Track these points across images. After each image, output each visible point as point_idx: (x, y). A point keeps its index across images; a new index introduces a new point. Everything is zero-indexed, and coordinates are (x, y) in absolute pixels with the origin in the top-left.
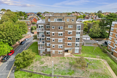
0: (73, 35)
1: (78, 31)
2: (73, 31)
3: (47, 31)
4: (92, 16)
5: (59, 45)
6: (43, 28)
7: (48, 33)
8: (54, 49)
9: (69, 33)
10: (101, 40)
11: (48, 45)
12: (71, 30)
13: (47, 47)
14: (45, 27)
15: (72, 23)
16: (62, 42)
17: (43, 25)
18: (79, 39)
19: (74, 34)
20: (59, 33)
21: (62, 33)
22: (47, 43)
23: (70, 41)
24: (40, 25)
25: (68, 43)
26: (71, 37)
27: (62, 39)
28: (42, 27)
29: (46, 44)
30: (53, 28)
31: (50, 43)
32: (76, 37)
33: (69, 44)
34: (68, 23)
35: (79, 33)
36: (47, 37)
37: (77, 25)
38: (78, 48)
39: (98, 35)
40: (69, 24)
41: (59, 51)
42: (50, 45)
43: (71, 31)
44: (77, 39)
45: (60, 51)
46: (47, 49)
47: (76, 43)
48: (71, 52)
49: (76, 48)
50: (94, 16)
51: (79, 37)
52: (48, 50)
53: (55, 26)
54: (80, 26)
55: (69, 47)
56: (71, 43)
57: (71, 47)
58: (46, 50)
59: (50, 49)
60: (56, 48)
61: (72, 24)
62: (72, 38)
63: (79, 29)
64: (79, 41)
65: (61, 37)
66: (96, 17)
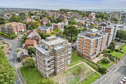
0: (67, 53)
4: (45, 20)
5: (62, 64)
16: (64, 61)
17: (49, 53)
21: (64, 55)
24: (47, 54)
30: (59, 53)
37: (69, 46)
41: (62, 69)
46: (52, 70)
47: (68, 58)
49: (69, 61)
51: (70, 53)
59: (54, 69)
64: (70, 56)
65: (63, 58)
66: (48, 20)
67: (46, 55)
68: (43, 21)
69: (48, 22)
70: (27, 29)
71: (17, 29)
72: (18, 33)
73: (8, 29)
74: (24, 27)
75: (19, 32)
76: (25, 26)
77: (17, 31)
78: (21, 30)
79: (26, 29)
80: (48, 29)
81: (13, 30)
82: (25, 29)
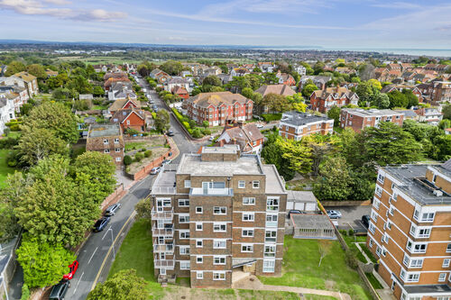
0: (256, 222)
1: (269, 212)
2: (256, 214)
3: (181, 215)
4: (334, 94)
5: (215, 256)
6: (169, 206)
7: (182, 220)
8: (200, 268)
9: (246, 218)
10: (354, 207)
11: (182, 253)
12: (250, 210)
13: (179, 257)
14: (175, 202)
15: (255, 192)
16: (225, 248)
17: (169, 199)
18: (274, 234)
19: (261, 220)
20: (215, 223)
21: (225, 223)
22: (182, 247)
23: (247, 240)
24: (162, 199)
25: (243, 244)
26: (252, 229)
27: (225, 240)
28: (165, 203)
29: (177, 249)
30: (199, 210)
31: (188, 247)
32: (267, 230)
33: (244, 248)
34: (243, 192)
35: (275, 217)
36: (181, 231)
37: (268, 197)
38: (273, 259)
39: (344, 194)
40: (245, 195)
41: (215, 272)
42: (188, 252)
43: (252, 213)
44: (268, 235)
45: (220, 272)
46: (181, 262)
47: (266, 245)
48: (253, 270)
49: (266, 259)
50: (343, 94)
51: (276, 230)
52: (184, 265)
53: (204, 205)
54: (275, 200)
55: (245, 255)
56: (251, 244)
57: (252, 255)
58: (177, 265)
59: (189, 262)
60: (208, 264)
61: (254, 195)
62: (256, 231)
63: (275, 208)
64: (274, 240)
65: (220, 235)
66: (350, 95)
67: (158, 199)
68: (328, 94)
69: (348, 101)
70: (256, 116)
71: (220, 112)
72: (220, 125)
73: (199, 111)
74: (247, 108)
75: (223, 122)
76: (251, 105)
77: (220, 119)
78: (231, 118)
79: (249, 117)
80: (301, 127)
81: (208, 113)
82: (247, 114)
